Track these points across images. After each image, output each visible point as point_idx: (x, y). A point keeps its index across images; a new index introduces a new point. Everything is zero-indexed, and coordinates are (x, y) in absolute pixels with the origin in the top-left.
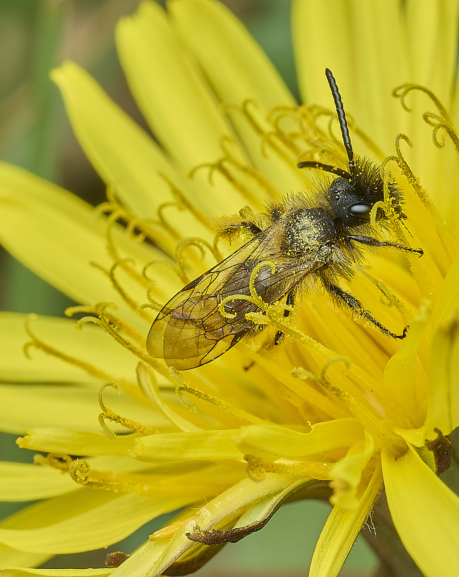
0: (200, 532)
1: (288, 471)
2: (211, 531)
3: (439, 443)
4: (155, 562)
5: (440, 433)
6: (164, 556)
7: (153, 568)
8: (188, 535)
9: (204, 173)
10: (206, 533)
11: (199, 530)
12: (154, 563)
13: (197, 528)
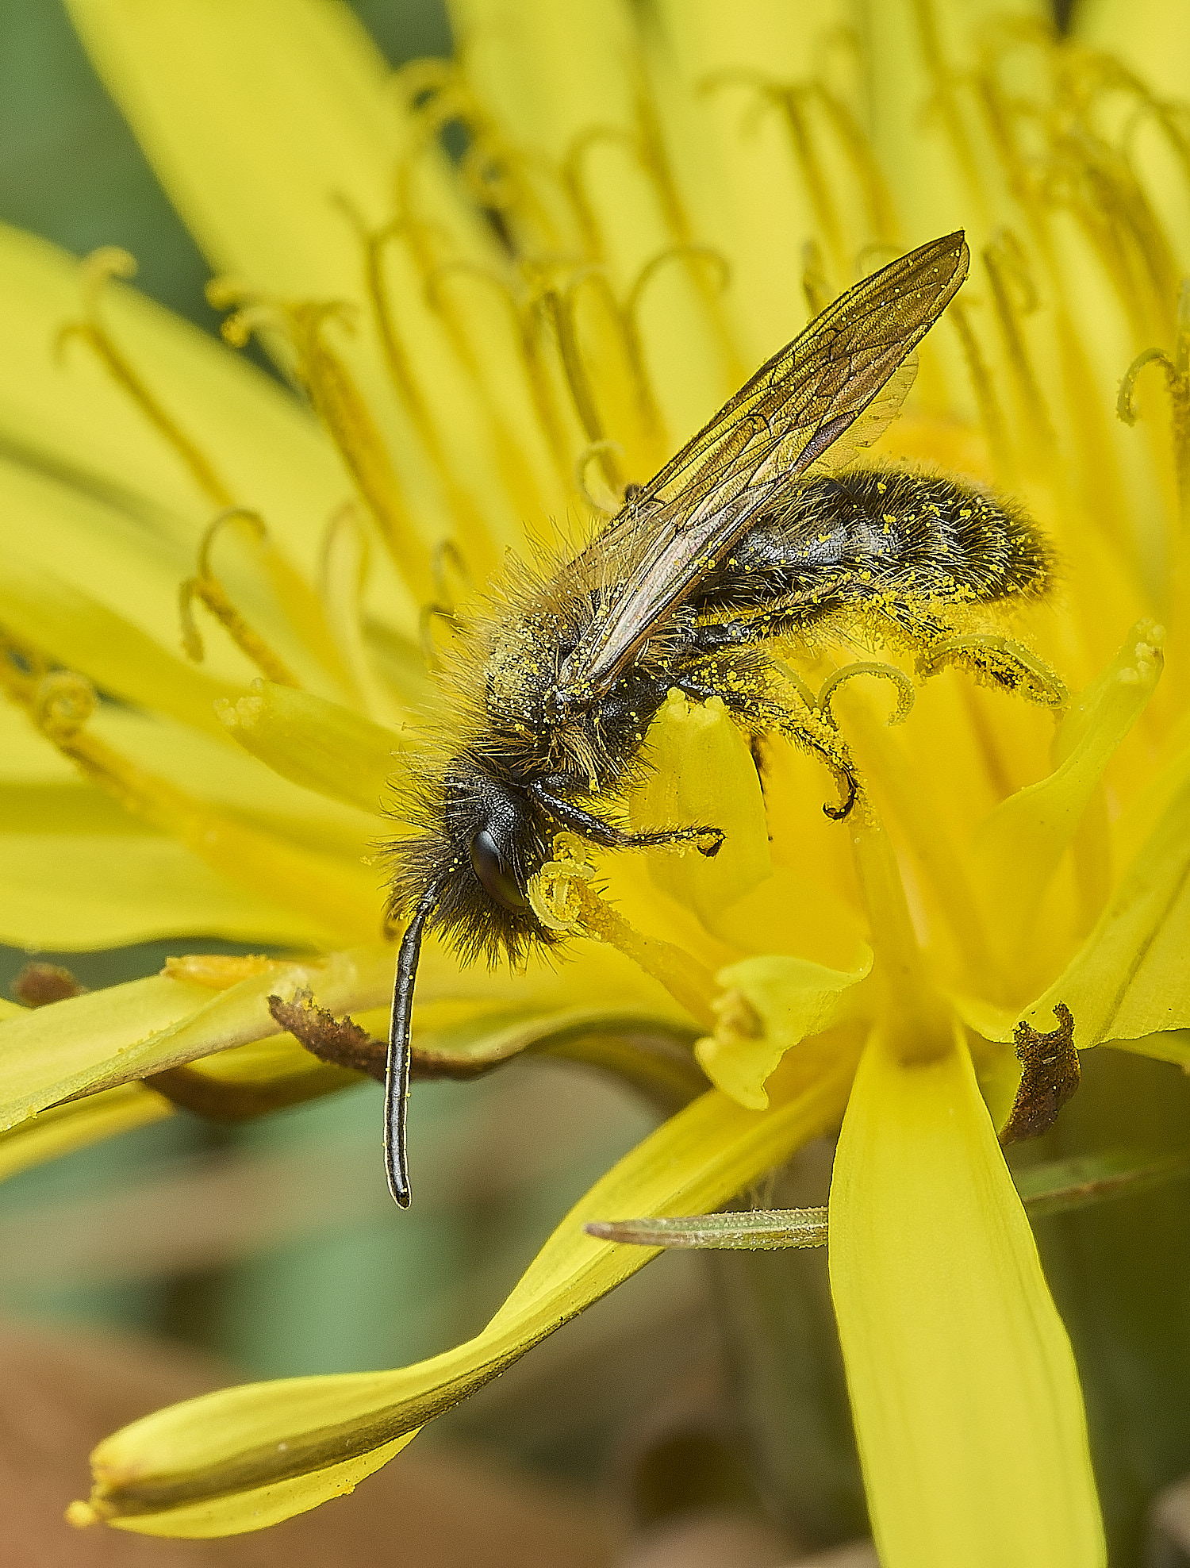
0: (311, 1008)
1: (628, 944)
2: (339, 1021)
3: (1053, 1051)
4: (155, 1032)
5: (1068, 1022)
6: (184, 1029)
7: (143, 1043)
8: (274, 1001)
9: (736, 100)
10: (325, 1017)
11: (310, 1001)
12: (152, 1032)
13: (307, 994)
